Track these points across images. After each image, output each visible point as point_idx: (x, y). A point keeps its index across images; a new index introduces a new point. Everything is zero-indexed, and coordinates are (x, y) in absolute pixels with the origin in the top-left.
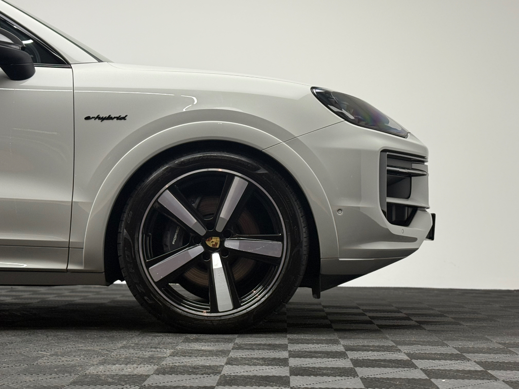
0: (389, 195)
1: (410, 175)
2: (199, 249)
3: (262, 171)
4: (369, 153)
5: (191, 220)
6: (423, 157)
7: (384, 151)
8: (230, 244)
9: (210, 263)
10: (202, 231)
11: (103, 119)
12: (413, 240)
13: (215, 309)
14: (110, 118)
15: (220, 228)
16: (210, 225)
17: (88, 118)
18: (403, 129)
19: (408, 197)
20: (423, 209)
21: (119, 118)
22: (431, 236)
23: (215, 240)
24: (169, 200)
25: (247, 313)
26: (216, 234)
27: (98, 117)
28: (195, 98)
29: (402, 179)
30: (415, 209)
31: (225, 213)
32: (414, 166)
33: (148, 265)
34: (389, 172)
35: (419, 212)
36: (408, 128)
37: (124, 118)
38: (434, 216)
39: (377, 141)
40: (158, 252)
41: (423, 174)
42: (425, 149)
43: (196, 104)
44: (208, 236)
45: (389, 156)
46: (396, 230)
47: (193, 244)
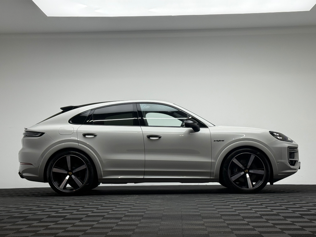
0: (290, 158)
1: (294, 152)
2: (243, 173)
3: (258, 153)
4: (284, 148)
5: (241, 166)
6: (297, 147)
7: (288, 147)
8: (250, 171)
9: (246, 176)
10: (244, 168)
11: (218, 141)
12: (295, 169)
13: (248, 187)
14: (220, 141)
15: (248, 167)
16: (246, 167)
17: (215, 141)
18: (292, 140)
19: (294, 158)
20: (297, 161)
21: (222, 141)
22: (299, 169)
23: (247, 170)
24: (235, 161)
25: (256, 188)
26: (247, 169)
27: (217, 141)
28: (244, 135)
29: (292, 153)
30: (295, 161)
31: (250, 164)
32: (295, 150)
33: (231, 177)
34: (290, 152)
35: (297, 162)
36: (293, 140)
37: (223, 141)
38: (300, 162)
39: (286, 144)
40: (233, 174)
41: (297, 152)
42: (297, 145)
43: (244, 137)
44: (245, 169)
45: (289, 148)
46: (292, 167)
47: (242, 172)
